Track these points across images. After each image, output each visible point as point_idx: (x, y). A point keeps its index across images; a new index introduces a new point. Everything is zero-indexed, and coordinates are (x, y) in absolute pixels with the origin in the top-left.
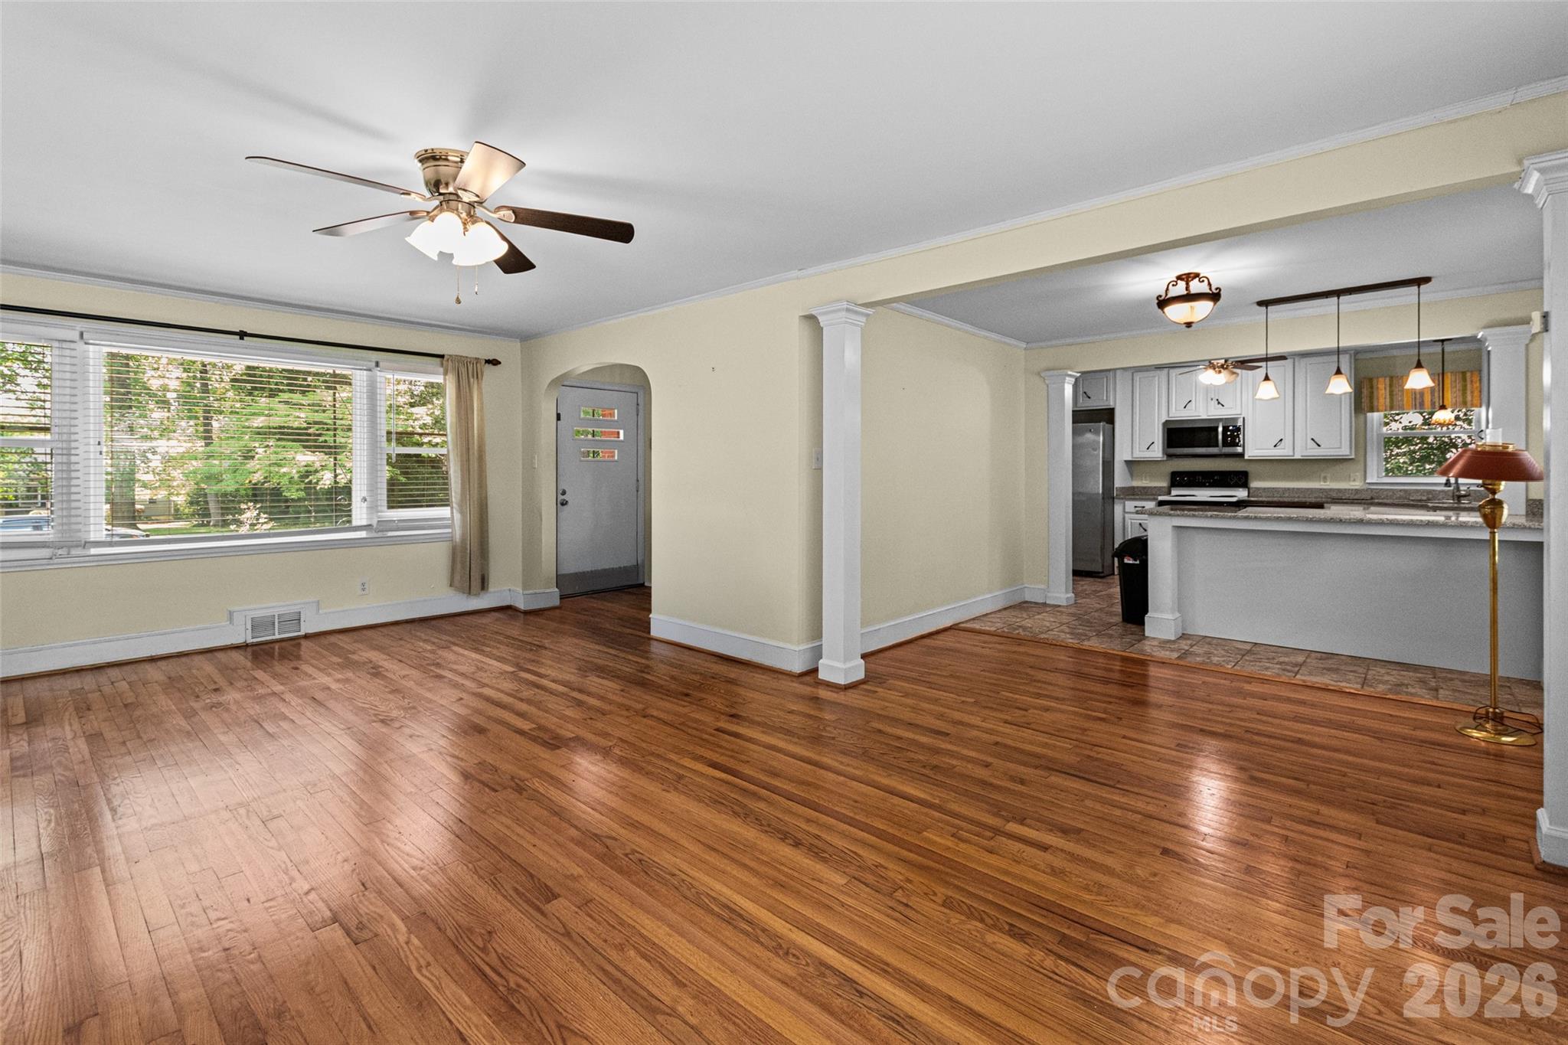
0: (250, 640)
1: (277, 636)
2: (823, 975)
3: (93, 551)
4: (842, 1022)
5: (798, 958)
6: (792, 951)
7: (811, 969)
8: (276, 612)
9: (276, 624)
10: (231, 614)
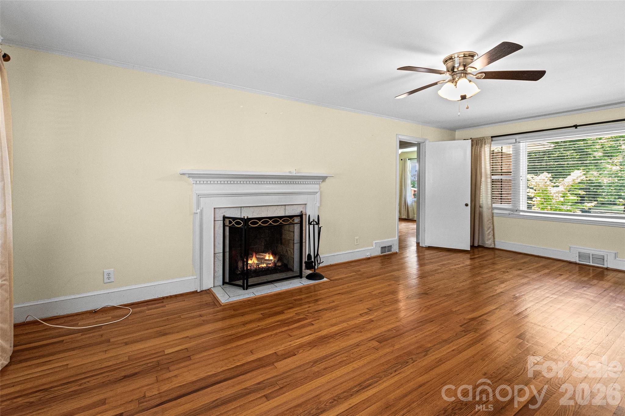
0: (578, 262)
1: (591, 264)
2: (318, 409)
3: (521, 213)
4: (290, 409)
5: (330, 403)
6: (335, 402)
7: (323, 406)
8: (592, 252)
9: (591, 258)
10: (570, 247)
